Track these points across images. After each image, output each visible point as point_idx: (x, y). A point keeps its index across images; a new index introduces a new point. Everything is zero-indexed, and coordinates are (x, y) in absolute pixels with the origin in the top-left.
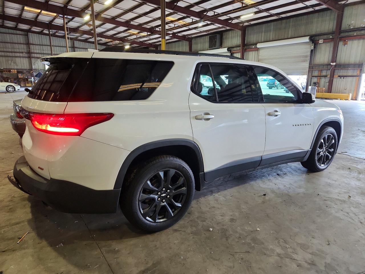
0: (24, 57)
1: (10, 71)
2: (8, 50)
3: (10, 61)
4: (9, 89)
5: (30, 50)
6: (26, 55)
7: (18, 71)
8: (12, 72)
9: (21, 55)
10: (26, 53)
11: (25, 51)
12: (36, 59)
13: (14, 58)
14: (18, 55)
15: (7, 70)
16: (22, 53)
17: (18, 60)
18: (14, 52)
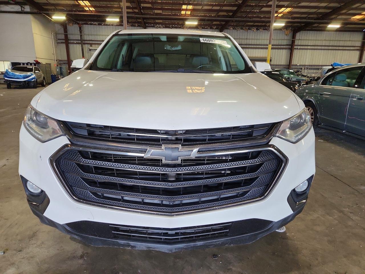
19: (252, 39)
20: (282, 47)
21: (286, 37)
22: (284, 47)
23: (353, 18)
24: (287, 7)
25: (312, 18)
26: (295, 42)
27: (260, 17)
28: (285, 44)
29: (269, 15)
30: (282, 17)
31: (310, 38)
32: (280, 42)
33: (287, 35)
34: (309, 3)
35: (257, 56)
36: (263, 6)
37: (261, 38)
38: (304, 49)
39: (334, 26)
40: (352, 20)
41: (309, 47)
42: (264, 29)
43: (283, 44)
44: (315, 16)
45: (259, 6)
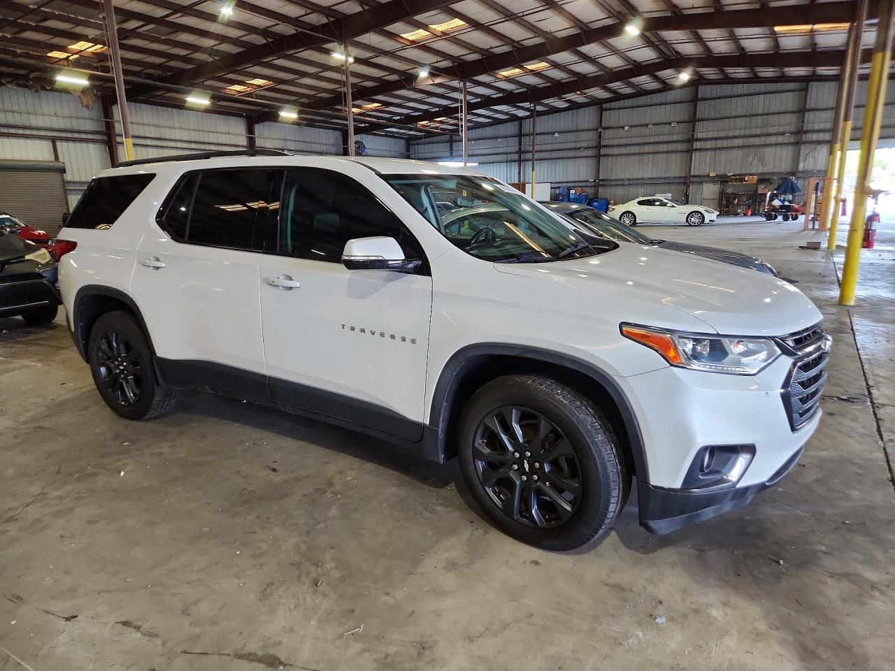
0: (785, 144)
1: (742, 180)
2: (753, 132)
3: (751, 158)
4: (693, 219)
5: (802, 126)
6: (792, 139)
7: (760, 178)
8: (746, 181)
9: (780, 139)
10: (791, 133)
11: (793, 129)
12: (813, 146)
13: (761, 150)
14: (773, 139)
15: (738, 177)
16: (783, 134)
17: (769, 152)
18: (767, 135)
19: (13, 112)
20: (83, 136)
21: (86, 113)
22: (90, 136)
23: (230, 88)
24: (95, 41)
25: (149, 76)
26: (114, 128)
27: (14, 54)
28: (89, 128)
29: (41, 53)
30: (77, 64)
31: (146, 121)
32: (76, 124)
33: (87, 107)
34: (147, 42)
35: (9, 157)
36: (27, 28)
37: (24, 109)
38: (138, 145)
39: (197, 100)
40: (228, 92)
41: (149, 142)
42: (19, 86)
43: (82, 128)
44: (158, 72)
45: (14, 24)
